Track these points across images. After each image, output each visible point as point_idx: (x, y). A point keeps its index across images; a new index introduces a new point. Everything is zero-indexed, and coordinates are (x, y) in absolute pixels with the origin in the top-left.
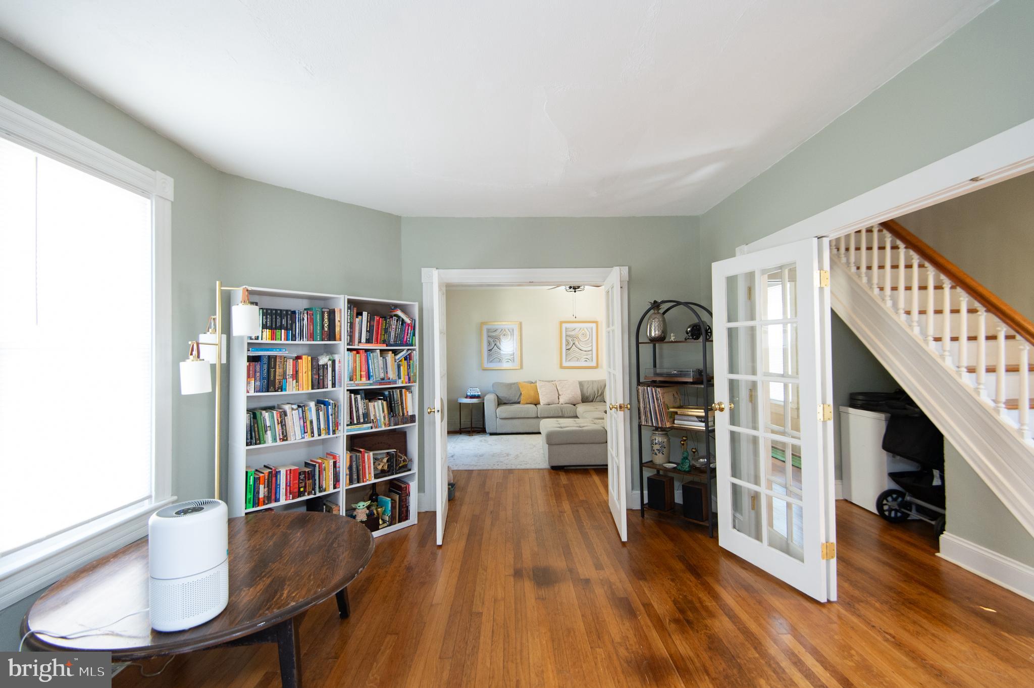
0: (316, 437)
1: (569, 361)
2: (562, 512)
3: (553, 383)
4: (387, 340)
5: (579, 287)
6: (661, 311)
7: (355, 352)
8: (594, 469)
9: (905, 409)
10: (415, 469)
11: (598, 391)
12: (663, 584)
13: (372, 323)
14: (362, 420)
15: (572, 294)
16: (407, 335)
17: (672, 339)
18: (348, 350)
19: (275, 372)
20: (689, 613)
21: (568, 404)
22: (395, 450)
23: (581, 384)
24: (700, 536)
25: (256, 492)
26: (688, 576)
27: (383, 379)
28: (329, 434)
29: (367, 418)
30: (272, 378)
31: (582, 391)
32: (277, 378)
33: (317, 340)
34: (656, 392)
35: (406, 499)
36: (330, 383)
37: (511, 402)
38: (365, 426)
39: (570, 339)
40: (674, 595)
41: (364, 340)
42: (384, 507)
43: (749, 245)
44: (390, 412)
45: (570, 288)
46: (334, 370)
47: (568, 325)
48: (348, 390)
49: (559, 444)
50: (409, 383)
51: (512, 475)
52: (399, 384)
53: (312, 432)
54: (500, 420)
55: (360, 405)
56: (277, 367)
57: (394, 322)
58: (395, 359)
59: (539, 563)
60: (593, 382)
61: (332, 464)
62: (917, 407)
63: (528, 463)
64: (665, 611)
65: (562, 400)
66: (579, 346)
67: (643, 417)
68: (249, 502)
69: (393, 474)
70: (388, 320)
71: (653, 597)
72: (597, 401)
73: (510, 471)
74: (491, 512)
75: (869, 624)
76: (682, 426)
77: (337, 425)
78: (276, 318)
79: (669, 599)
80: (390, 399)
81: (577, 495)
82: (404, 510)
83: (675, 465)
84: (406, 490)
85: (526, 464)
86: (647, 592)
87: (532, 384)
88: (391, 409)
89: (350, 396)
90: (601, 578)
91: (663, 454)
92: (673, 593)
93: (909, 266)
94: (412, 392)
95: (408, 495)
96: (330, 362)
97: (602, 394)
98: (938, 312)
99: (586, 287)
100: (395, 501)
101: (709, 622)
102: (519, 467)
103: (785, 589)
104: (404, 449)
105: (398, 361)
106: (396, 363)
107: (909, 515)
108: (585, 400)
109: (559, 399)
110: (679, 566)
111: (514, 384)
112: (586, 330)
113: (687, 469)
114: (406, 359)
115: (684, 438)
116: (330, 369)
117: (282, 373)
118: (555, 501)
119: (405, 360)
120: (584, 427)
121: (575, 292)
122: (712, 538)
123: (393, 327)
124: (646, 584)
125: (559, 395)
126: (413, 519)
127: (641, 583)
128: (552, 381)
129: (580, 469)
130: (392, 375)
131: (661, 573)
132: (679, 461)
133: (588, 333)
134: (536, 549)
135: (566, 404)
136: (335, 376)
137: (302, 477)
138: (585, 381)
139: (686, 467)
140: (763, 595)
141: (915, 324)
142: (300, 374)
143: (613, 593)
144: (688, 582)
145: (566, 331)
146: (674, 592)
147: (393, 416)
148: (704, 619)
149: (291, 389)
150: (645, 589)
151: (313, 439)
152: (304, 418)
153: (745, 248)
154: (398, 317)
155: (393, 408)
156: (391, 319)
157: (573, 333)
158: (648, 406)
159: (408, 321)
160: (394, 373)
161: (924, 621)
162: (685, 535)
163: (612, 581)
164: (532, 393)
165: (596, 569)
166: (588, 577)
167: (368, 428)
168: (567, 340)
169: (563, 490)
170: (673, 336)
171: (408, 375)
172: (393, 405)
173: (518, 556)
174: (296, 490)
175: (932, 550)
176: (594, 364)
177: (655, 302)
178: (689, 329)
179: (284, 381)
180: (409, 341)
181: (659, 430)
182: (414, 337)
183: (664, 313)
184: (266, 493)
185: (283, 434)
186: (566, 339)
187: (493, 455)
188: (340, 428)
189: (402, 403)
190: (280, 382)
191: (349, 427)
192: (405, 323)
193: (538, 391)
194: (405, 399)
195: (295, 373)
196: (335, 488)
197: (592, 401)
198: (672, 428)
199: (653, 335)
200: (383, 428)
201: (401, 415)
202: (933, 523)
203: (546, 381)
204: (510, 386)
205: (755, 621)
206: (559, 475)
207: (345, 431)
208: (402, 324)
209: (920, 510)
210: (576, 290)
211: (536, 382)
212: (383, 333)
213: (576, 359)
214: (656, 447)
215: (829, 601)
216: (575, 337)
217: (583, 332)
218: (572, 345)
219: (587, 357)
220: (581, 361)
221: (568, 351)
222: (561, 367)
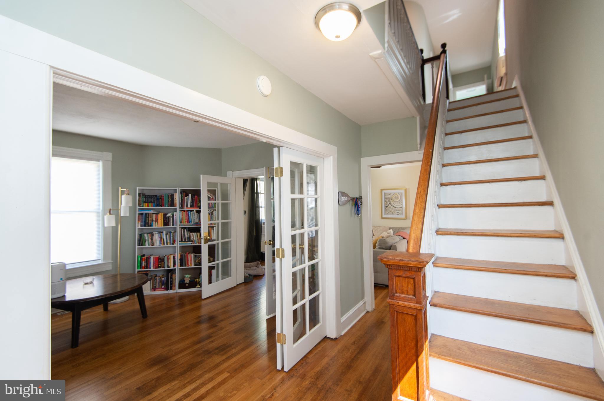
0: (166, 245)
1: (387, 214)
4: (200, 206)
7: (183, 211)
13: (193, 199)
14: (187, 240)
18: (181, 211)
19: (148, 219)
25: (141, 264)
27: (197, 223)
28: (171, 245)
29: (189, 239)
30: (147, 221)
32: (149, 221)
33: (166, 207)
36: (171, 224)
38: (188, 242)
39: (387, 200)
41: (189, 206)
46: (173, 219)
47: (386, 192)
48: (180, 227)
53: (164, 243)
55: (186, 234)
56: (149, 217)
61: (172, 257)
66: (393, 205)
68: (139, 267)
77: (174, 241)
78: (149, 199)
89: (181, 230)
96: (172, 216)
112: (398, 194)
116: (171, 219)
117: (151, 220)
133: (399, 196)
136: (174, 221)
137: (160, 260)
142: (159, 220)
145: (385, 195)
149: (155, 226)
151: (164, 246)
152: (161, 237)
157: (389, 196)
167: (190, 244)
168: (385, 201)
174: (157, 265)
176: (403, 216)
179: (152, 223)
180: (212, 206)
184: (146, 265)
185: (152, 243)
188: (176, 242)
190: (150, 223)
191: (180, 243)
194: (210, 232)
195: (156, 219)
196: (174, 267)
200: (197, 244)
207: (178, 244)
212: (199, 203)
213: (392, 213)
216: (390, 199)
217: (396, 195)
218: (388, 204)
219: (398, 212)
220: (395, 214)
221: (386, 208)
222: (382, 218)
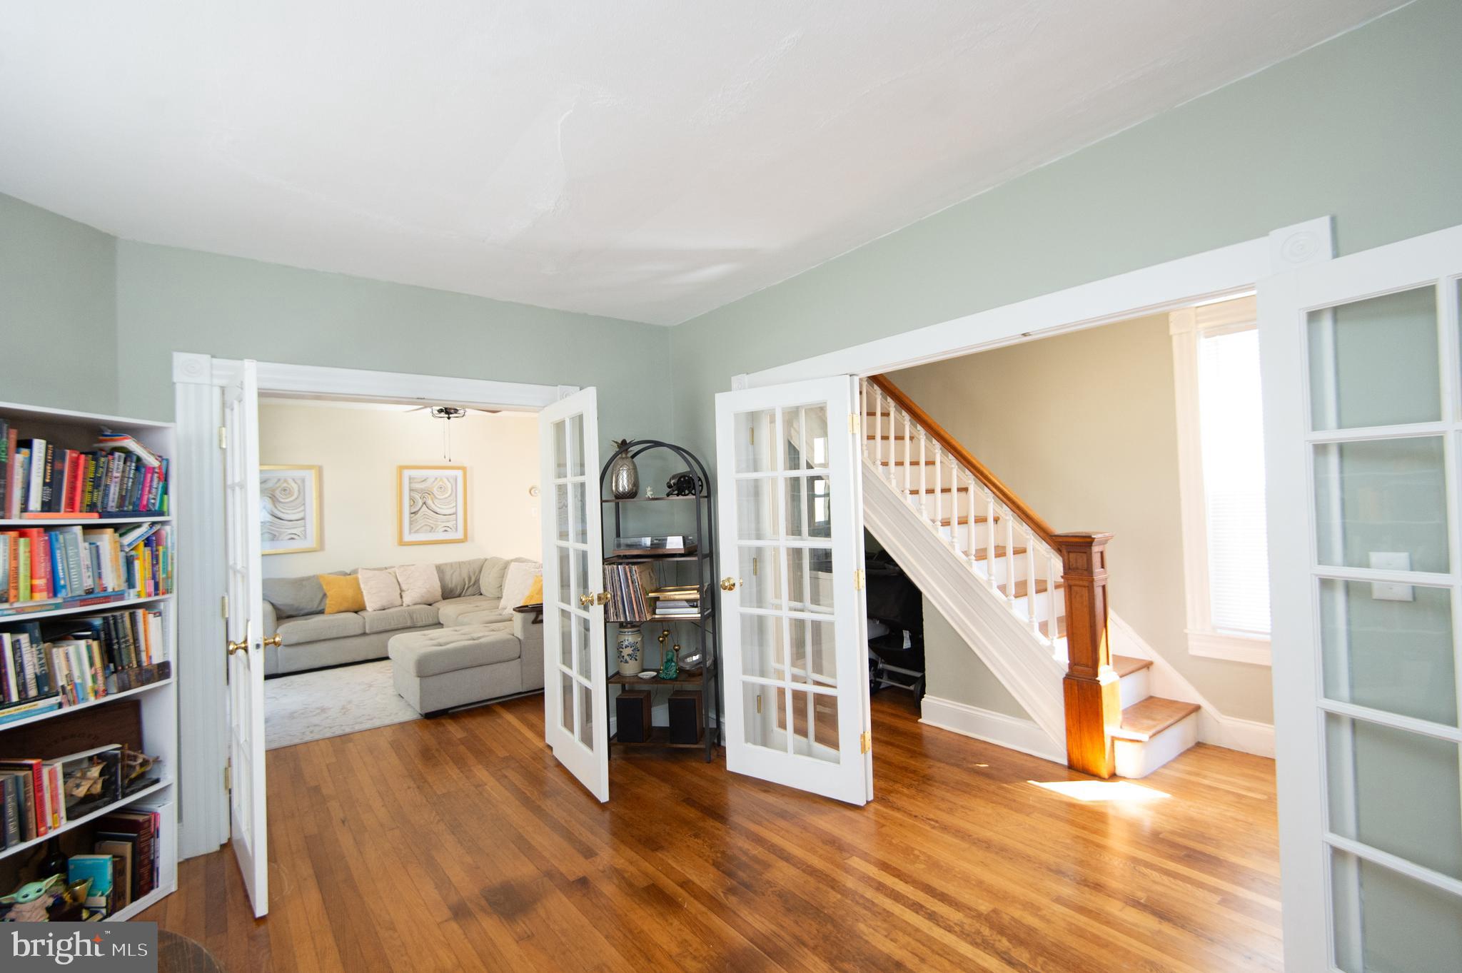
1: (415, 532)
2: (480, 786)
3: (389, 570)
4: (99, 505)
5: (456, 411)
6: (630, 454)
7: (13, 534)
8: (499, 703)
9: (885, 568)
10: (168, 776)
11: (470, 579)
12: (688, 846)
13: (58, 466)
14: (32, 693)
15: (443, 420)
16: (150, 492)
17: (649, 494)
20: (741, 874)
21: (420, 604)
22: (118, 746)
23: (440, 569)
24: (694, 764)
26: (712, 824)
27: (90, 592)
29: (49, 685)
31: (442, 580)
34: (630, 572)
35: (149, 846)
37: (302, 612)
38: (41, 704)
39: (417, 496)
40: (709, 856)
41: (35, 504)
42: (91, 880)
43: (751, 375)
44: (106, 662)
45: (440, 411)
47: (414, 473)
49: (439, 674)
50: (156, 594)
51: (351, 745)
52: (131, 599)
54: (284, 648)
55: (27, 658)
57: (117, 463)
58: (122, 546)
59: (487, 881)
60: (460, 564)
62: (897, 565)
63: (375, 717)
64: (713, 883)
65: (407, 599)
66: (433, 507)
67: (612, 610)
69: (115, 799)
70: (103, 459)
71: (687, 870)
72: (467, 594)
73: (345, 738)
74: (343, 822)
75: (911, 815)
76: (667, 616)
79: (707, 864)
80: (108, 634)
81: (490, 751)
82: (145, 871)
83: (655, 674)
84: (150, 826)
85: (371, 719)
86: (674, 865)
87: (348, 577)
88: (110, 655)
90: (601, 868)
91: (636, 660)
92: (707, 853)
93: (885, 414)
94: (160, 614)
95: (156, 834)
97: (477, 581)
98: (915, 463)
99: (469, 412)
100: (123, 858)
101: (768, 876)
102: (357, 728)
103: (820, 803)
104: (136, 740)
105: (127, 549)
106: (123, 554)
107: (880, 683)
108: (448, 594)
109: (401, 597)
110: (692, 814)
111: (308, 579)
112: (445, 480)
113: (674, 676)
114: (148, 542)
115: (666, 633)
118: (458, 771)
119: (146, 545)
120: (479, 638)
121: (449, 418)
122: (709, 763)
123: (115, 474)
124: (666, 854)
125: (402, 590)
126: (167, 881)
127: (660, 855)
128: (386, 568)
129: (476, 709)
130: (112, 580)
131: (678, 832)
132: (658, 665)
133: (449, 486)
134: (468, 859)
135: (415, 604)
138: (446, 564)
139: (672, 673)
140: (803, 818)
141: (892, 476)
143: (631, 885)
144: (717, 832)
145: (410, 483)
146: (706, 851)
147: (116, 671)
148: (761, 874)
150: (670, 862)
153: (745, 378)
154: (128, 454)
155: (116, 653)
156: (110, 457)
157: (422, 486)
158: (619, 593)
159: (152, 461)
160: (119, 577)
161: (949, 794)
162: (675, 769)
163: (618, 867)
164: (350, 593)
165: (586, 857)
166: (581, 875)
167: (48, 709)
168: (412, 500)
169: (462, 748)
170: (650, 491)
171: (154, 577)
172: (116, 647)
173: (443, 882)
175: (914, 717)
176: (460, 535)
177: (624, 442)
178: (672, 482)
180: (154, 504)
181: (629, 626)
182: (166, 496)
183: (633, 457)
186: (410, 496)
187: (292, 716)
189: (136, 640)
192: (145, 466)
193: (362, 586)
194: (145, 631)
197: (459, 596)
198: (653, 620)
199: (621, 489)
200: (92, 701)
201: (135, 666)
202: (912, 688)
203: (374, 569)
204: (299, 583)
205: (814, 855)
206: (444, 725)
208: (137, 469)
209: (892, 675)
210: (451, 416)
211: (355, 572)
212: (89, 488)
213: (429, 528)
214: (627, 651)
215: (868, 802)
216: (427, 493)
217: (441, 483)
218: (420, 506)
219: (447, 524)
220: (438, 532)
221: (413, 515)
222: (402, 543)
